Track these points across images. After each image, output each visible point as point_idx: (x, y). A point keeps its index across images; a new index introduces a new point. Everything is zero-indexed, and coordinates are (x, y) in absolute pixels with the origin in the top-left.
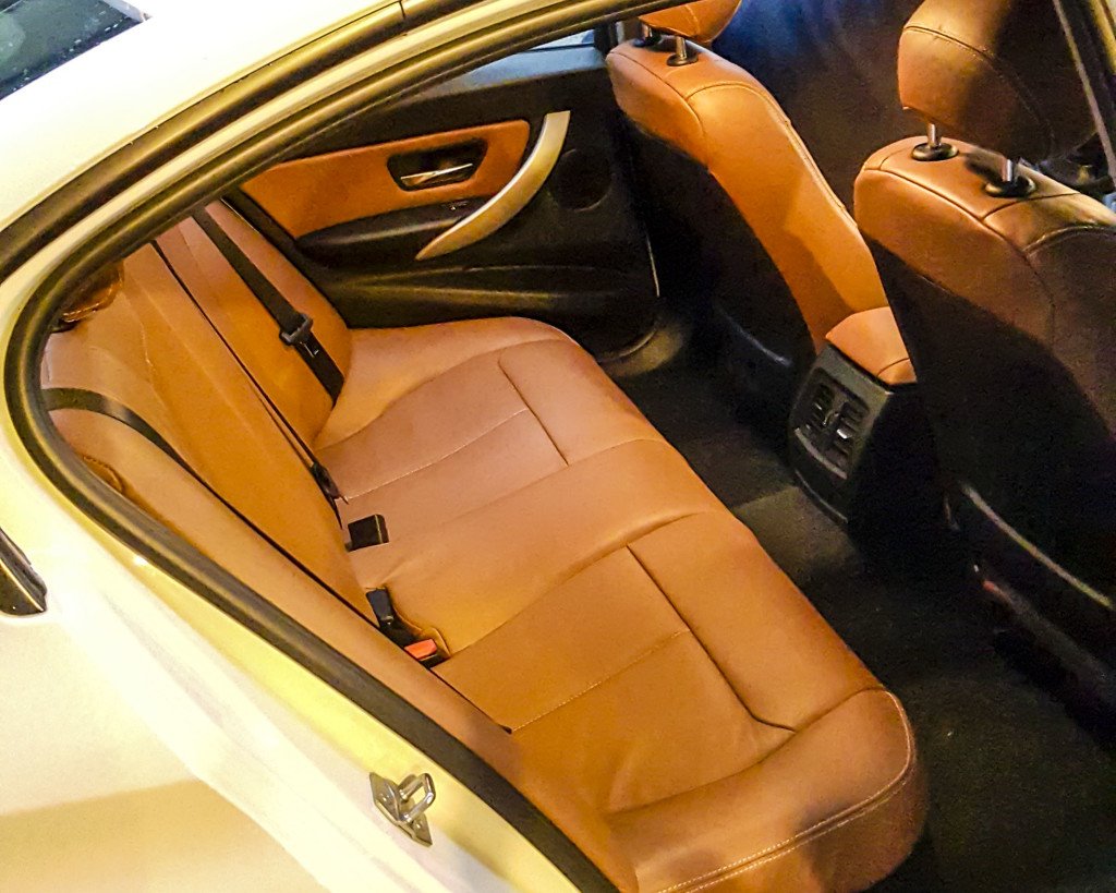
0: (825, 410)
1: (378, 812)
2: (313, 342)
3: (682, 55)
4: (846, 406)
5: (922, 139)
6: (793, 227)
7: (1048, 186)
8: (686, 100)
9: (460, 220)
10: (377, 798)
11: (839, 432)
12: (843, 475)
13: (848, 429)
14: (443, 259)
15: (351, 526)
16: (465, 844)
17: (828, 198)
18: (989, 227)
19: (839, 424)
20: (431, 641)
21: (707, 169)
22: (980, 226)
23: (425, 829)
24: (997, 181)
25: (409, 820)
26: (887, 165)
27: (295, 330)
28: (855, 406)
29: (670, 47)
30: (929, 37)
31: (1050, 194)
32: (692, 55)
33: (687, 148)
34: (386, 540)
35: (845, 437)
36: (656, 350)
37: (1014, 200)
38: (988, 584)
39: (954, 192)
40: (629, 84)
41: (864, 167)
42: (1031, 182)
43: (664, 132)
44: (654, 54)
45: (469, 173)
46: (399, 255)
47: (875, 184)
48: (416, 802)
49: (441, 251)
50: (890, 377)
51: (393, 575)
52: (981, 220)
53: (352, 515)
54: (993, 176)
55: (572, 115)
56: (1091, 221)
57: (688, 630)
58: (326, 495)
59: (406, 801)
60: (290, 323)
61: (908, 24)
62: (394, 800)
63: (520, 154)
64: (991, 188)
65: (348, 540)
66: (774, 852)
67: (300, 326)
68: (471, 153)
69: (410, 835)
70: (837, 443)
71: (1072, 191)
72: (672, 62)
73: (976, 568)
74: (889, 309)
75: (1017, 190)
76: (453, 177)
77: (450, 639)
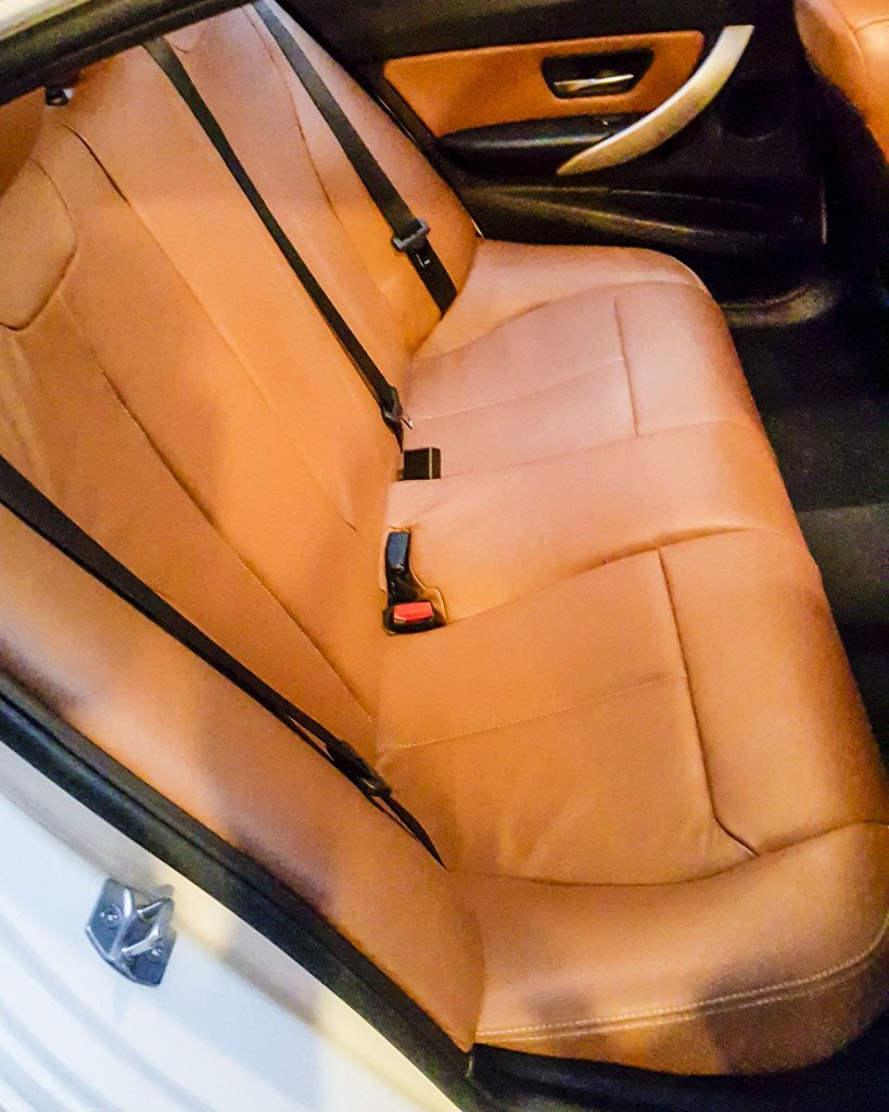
2: (427, 251)
8: (855, 33)
14: (579, 178)
15: (408, 454)
20: (428, 606)
27: (408, 236)
33: (846, 86)
34: (437, 475)
45: (626, 87)
46: (542, 166)
51: (420, 519)
53: (412, 443)
55: (754, 30)
57: (684, 675)
60: (404, 228)
63: (687, 69)
65: (401, 468)
67: (415, 233)
68: (636, 62)
76: (610, 89)
77: (451, 605)
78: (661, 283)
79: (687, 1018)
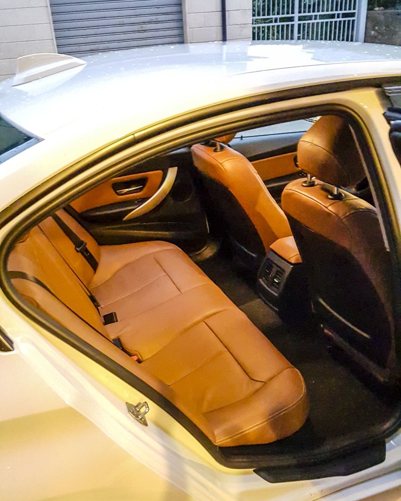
0: (270, 273)
1: (130, 415)
2: (87, 251)
3: (219, 148)
4: (277, 271)
5: (305, 179)
6: (258, 209)
7: (348, 196)
8: (221, 164)
9: (138, 207)
10: (129, 411)
11: (275, 280)
12: (276, 295)
13: (278, 279)
14: (130, 221)
15: (104, 316)
16: (158, 425)
17: (270, 199)
18: (330, 210)
19: (275, 277)
20: (136, 356)
21: (228, 188)
22: (327, 210)
23: (145, 421)
24: (332, 194)
25: (140, 418)
26: (293, 188)
28: (281, 272)
29: (214, 145)
30: (308, 144)
31: (349, 199)
32: (222, 148)
33: (221, 181)
34: (117, 321)
35: (277, 282)
36: (208, 252)
37: (337, 201)
38: (326, 331)
39: (318, 199)
40: (199, 158)
41: (285, 189)
42: (343, 195)
43: (213, 175)
44: (209, 148)
45: (141, 190)
46: (117, 219)
47: (289, 195)
48: (142, 412)
49: (132, 217)
50: (293, 261)
51: (120, 334)
52: (326, 208)
53: (104, 312)
54: (330, 192)
55: (178, 169)
56: (363, 208)
57: (226, 350)
58: (95, 306)
59: (138, 411)
60: (79, 244)
61: (301, 140)
62: (134, 411)
63: (160, 183)
64: (330, 197)
65: (104, 321)
66: (260, 424)
67: (82, 245)
68: (142, 182)
69: (141, 423)
70: (274, 284)
71: (356, 197)
72: (215, 151)
73: (322, 326)
74: (292, 237)
75: (339, 197)
76: (135, 191)
77: (142, 355)
78: (169, 250)
79: (265, 423)
